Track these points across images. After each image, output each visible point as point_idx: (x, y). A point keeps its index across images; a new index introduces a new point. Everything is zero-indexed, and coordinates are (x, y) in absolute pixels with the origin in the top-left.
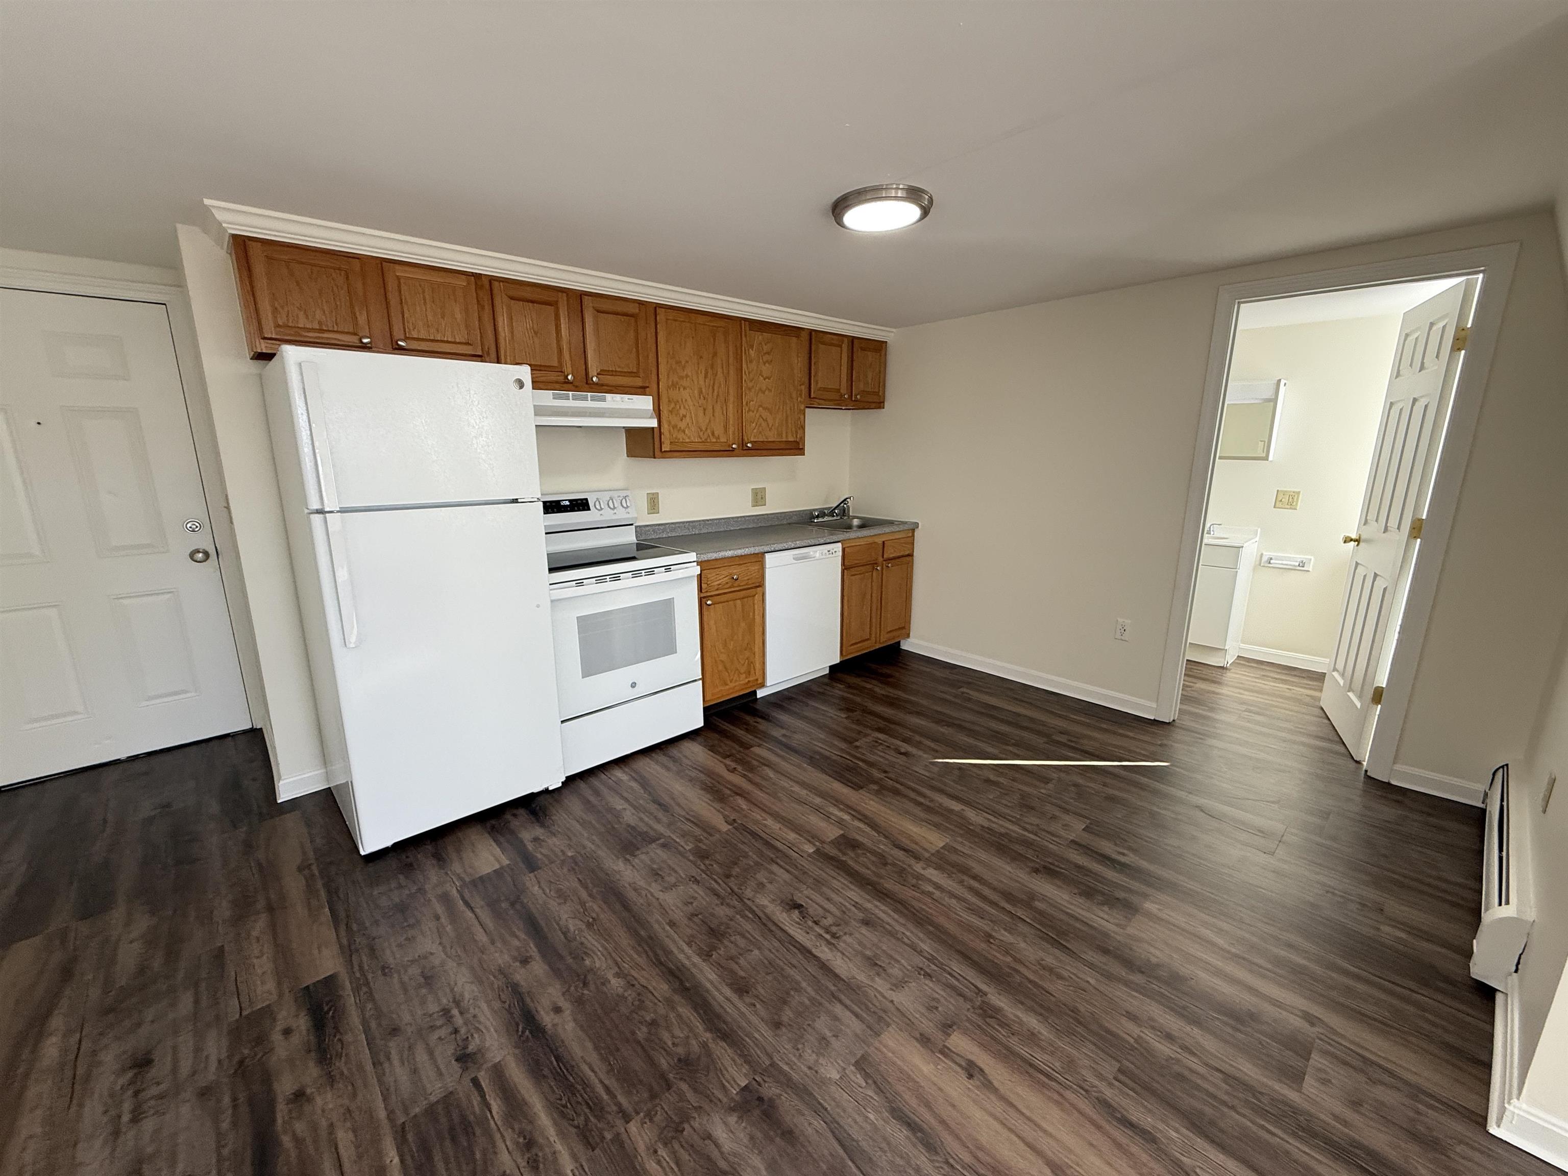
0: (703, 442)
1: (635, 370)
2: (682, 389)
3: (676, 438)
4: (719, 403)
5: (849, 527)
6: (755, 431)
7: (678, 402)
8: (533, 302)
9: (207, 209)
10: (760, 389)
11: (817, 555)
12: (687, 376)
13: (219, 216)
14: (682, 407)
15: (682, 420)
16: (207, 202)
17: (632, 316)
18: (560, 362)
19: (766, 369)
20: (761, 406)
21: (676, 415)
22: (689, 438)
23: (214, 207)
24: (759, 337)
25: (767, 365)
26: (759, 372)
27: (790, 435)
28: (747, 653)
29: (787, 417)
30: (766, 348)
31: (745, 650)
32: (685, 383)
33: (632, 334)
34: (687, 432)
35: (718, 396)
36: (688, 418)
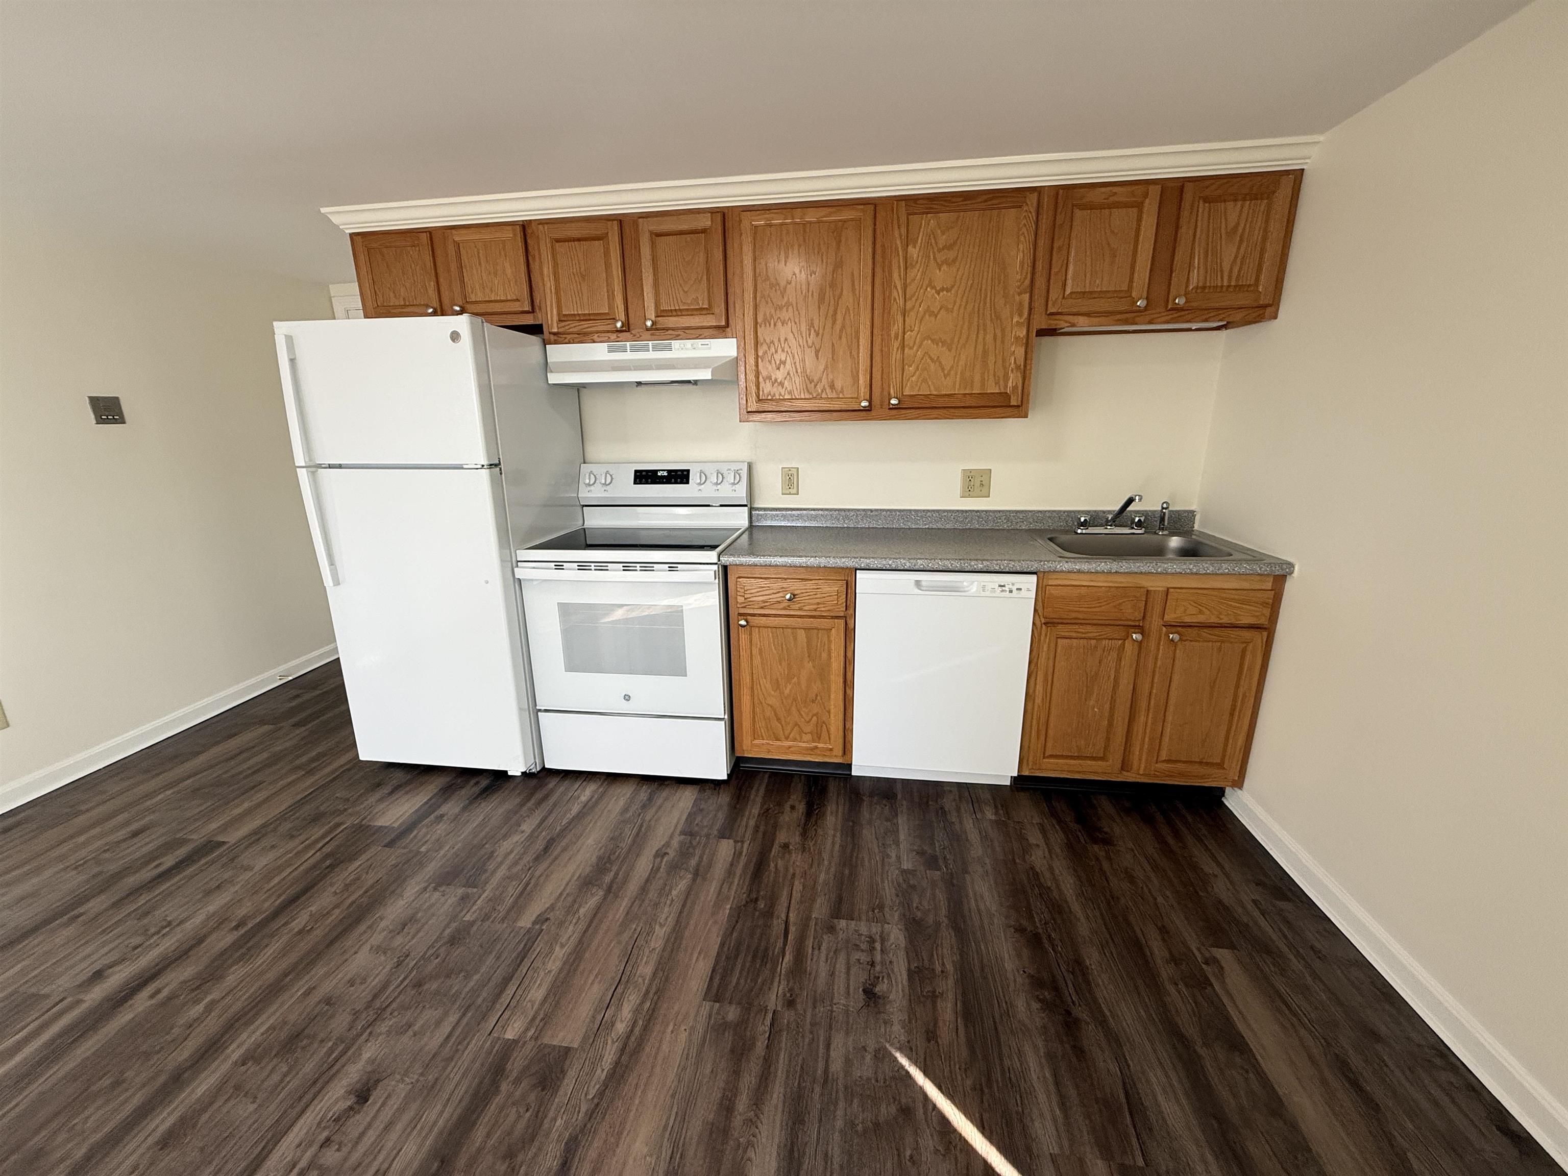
0: (815, 398)
1: (706, 306)
2: (779, 324)
3: (769, 394)
4: (844, 339)
5: (1159, 552)
6: (914, 379)
7: (772, 342)
8: (579, 240)
9: (324, 216)
10: (928, 311)
11: (974, 589)
12: (788, 304)
13: (335, 220)
14: (780, 350)
15: (778, 369)
16: (323, 210)
17: (704, 231)
18: (611, 307)
19: (941, 276)
20: (928, 338)
21: (770, 362)
22: (790, 393)
23: (330, 213)
24: (926, 224)
25: (945, 267)
26: (926, 282)
27: (991, 382)
28: (815, 709)
29: (985, 352)
30: (942, 240)
31: (813, 701)
32: (785, 315)
33: (702, 257)
34: (786, 383)
35: (843, 327)
36: (788, 366)
